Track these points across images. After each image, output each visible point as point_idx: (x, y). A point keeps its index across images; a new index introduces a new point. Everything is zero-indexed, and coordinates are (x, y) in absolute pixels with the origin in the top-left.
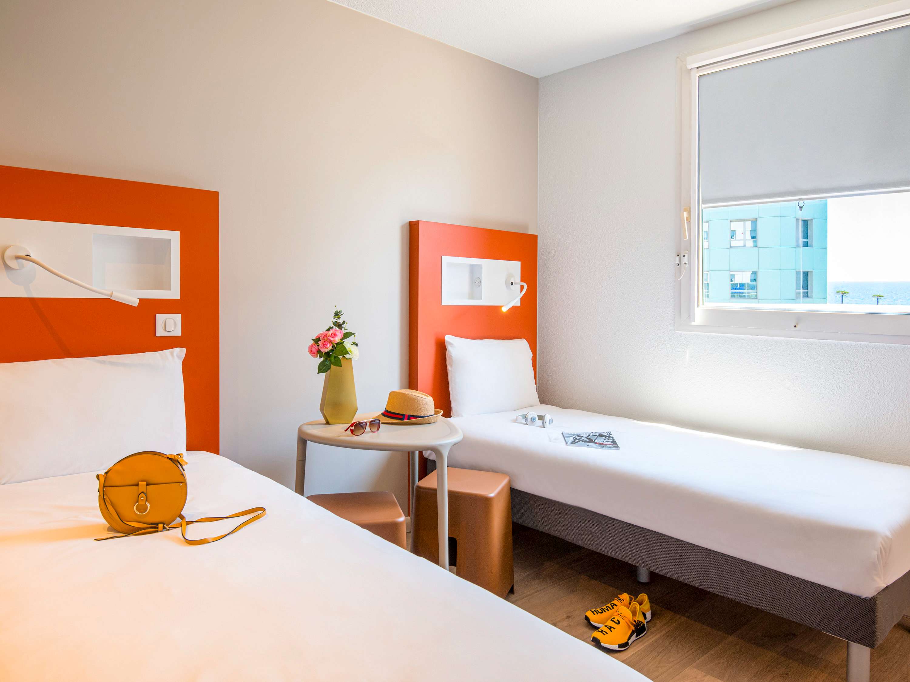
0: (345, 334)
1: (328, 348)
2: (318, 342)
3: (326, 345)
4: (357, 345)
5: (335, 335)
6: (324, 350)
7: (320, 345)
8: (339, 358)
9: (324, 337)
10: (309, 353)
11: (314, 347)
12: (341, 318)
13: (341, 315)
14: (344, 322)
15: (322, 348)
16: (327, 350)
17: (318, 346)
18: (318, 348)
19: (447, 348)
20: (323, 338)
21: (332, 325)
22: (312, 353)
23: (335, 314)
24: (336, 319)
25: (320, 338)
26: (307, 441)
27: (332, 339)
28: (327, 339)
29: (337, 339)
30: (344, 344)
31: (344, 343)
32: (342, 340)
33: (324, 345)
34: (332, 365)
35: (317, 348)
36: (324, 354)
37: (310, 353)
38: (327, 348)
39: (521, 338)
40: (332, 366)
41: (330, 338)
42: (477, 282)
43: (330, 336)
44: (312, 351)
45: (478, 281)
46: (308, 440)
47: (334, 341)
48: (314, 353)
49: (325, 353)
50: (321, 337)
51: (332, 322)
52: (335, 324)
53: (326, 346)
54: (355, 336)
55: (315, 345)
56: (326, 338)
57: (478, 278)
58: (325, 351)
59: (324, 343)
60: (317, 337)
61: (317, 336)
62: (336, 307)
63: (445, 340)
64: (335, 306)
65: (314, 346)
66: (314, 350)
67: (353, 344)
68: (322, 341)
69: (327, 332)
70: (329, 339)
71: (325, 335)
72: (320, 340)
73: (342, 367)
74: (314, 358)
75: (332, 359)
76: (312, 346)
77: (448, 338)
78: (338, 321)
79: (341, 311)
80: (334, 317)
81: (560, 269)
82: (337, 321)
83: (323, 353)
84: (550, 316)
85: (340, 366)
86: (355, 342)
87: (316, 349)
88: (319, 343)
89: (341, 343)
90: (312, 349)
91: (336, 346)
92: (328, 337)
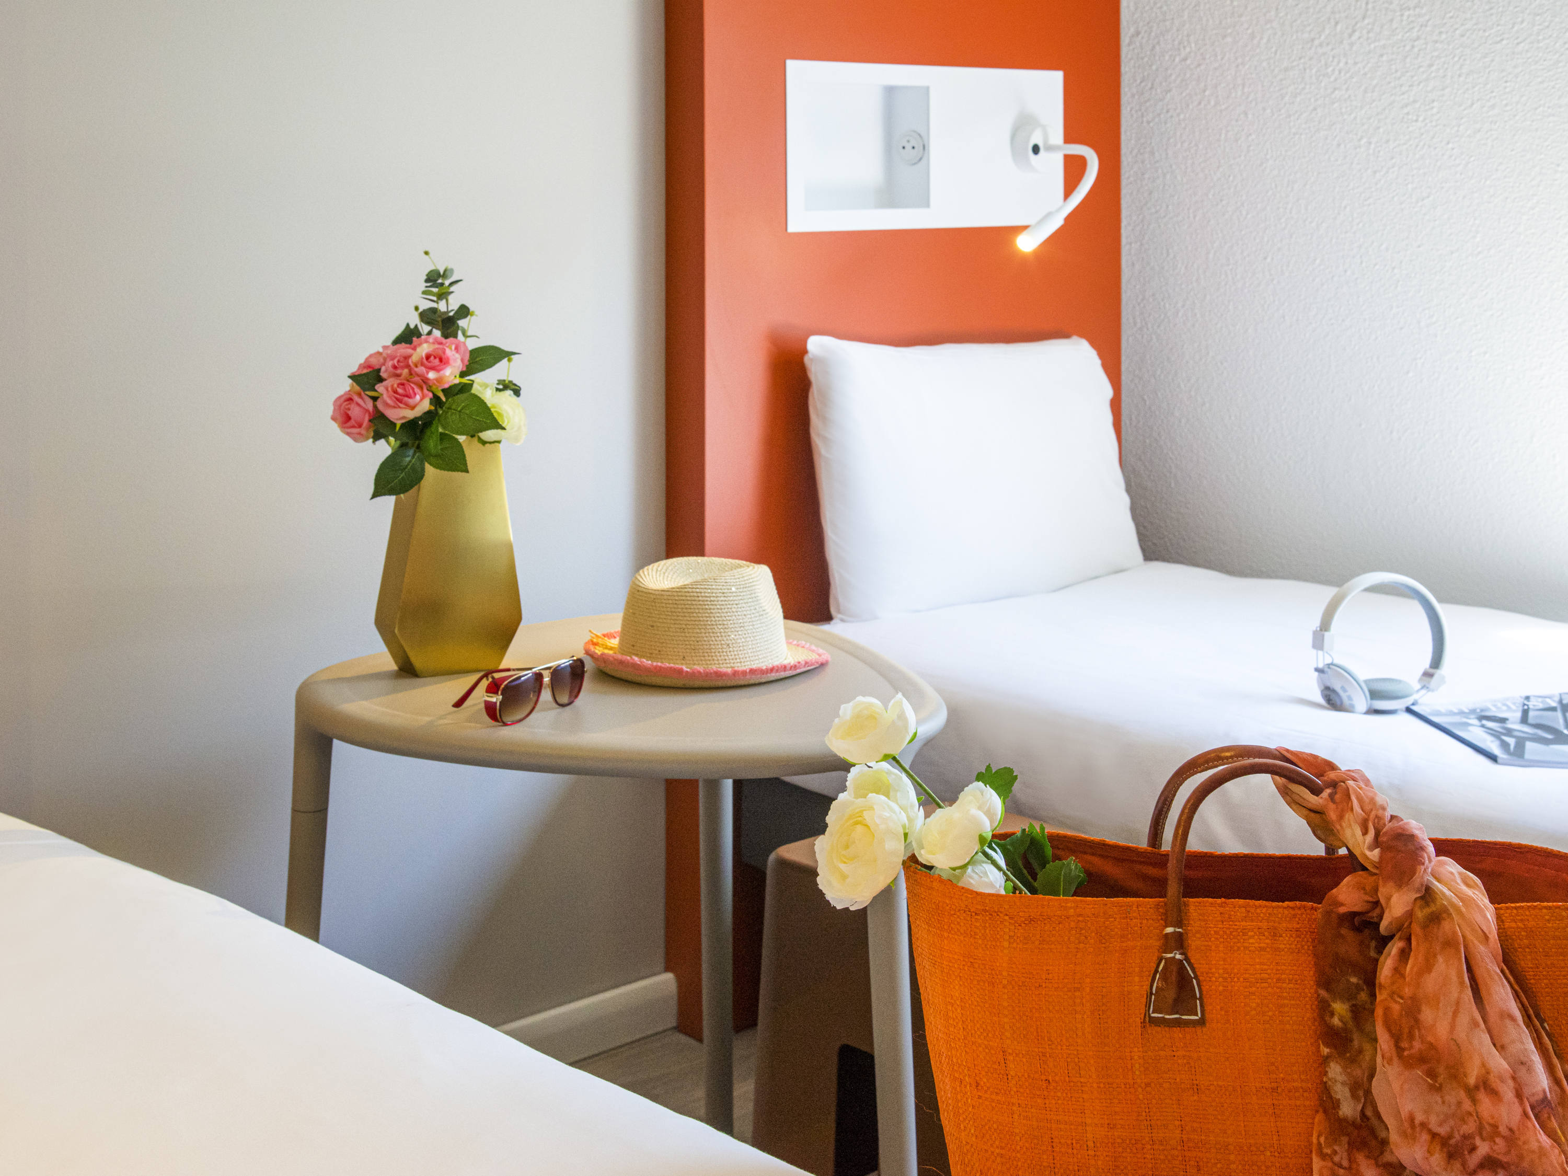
0: (475, 353)
1: (417, 409)
2: (375, 384)
3: (409, 397)
4: (517, 392)
5: (441, 360)
6: (400, 415)
7: (385, 397)
8: (456, 440)
9: (395, 367)
10: (335, 426)
11: (358, 404)
12: (451, 298)
13: (451, 284)
14: (464, 311)
15: (395, 407)
16: (410, 414)
17: (375, 399)
18: (375, 407)
19: (812, 377)
20: (391, 369)
21: (414, 320)
22: (349, 424)
23: (426, 281)
24: (435, 299)
25: (379, 370)
26: (336, 742)
27: (432, 375)
28: (411, 374)
29: (451, 375)
30: (476, 390)
31: (475, 386)
32: (463, 375)
33: (401, 399)
34: (427, 466)
35: (371, 408)
36: (398, 428)
37: (339, 426)
38: (413, 408)
39: (1066, 336)
40: (429, 469)
41: (421, 370)
42: (908, 147)
43: (422, 364)
44: (348, 418)
45: (913, 143)
46: (337, 739)
47: (439, 380)
48: (360, 426)
49: (403, 425)
50: (383, 368)
51: (417, 308)
52: (428, 316)
53: (406, 399)
54: (509, 360)
55: (359, 395)
56: (406, 371)
57: (915, 131)
58: (404, 418)
59: (400, 391)
60: (367, 365)
61: (362, 361)
62: (431, 254)
63: (805, 351)
64: (426, 253)
65: (356, 398)
66: (355, 412)
67: (501, 387)
68: (391, 382)
69: (403, 349)
70: (418, 375)
71: (398, 361)
72: (381, 380)
73: (467, 472)
74: (356, 440)
75: (432, 443)
76: (350, 399)
77: (816, 345)
78: (442, 306)
79: (452, 270)
80: (424, 293)
81: (1207, 93)
82: (434, 305)
83: (395, 425)
84: (1168, 255)
85: (462, 471)
86: (510, 382)
87: (367, 411)
88: (380, 388)
89: (464, 389)
90: (349, 413)
91: (444, 399)
92: (416, 369)
